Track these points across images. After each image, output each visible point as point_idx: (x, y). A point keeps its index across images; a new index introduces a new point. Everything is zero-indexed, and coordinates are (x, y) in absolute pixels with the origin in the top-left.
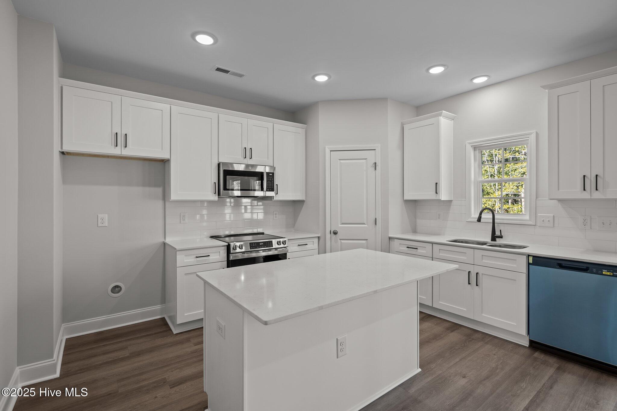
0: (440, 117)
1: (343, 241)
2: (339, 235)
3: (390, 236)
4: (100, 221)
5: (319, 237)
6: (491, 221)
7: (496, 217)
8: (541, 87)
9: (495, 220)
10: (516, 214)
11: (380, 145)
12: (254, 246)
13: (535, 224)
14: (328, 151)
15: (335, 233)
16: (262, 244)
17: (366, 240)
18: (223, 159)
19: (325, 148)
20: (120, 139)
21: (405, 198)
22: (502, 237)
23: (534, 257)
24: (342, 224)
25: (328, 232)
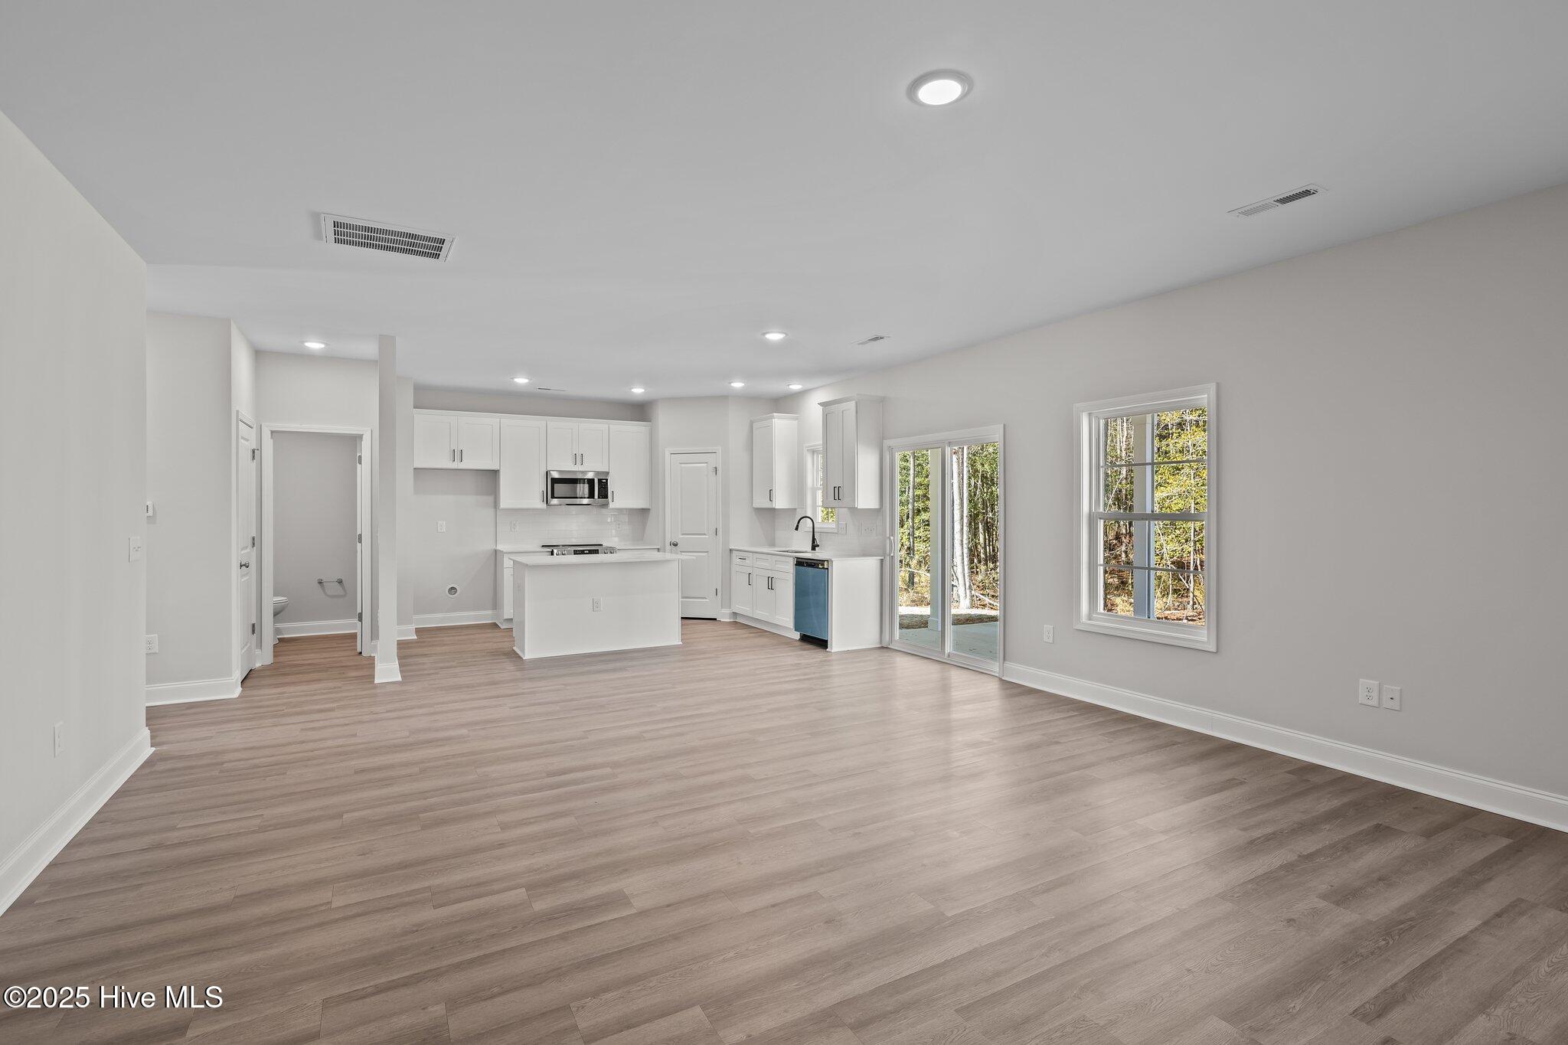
0: (774, 418)
2: (680, 547)
3: (731, 546)
4: (439, 527)
6: (811, 529)
7: (815, 525)
9: (815, 529)
11: (720, 448)
13: (837, 532)
14: (667, 455)
15: (676, 545)
16: (587, 551)
17: (706, 552)
18: (553, 467)
19: (663, 450)
20: (457, 455)
21: (754, 506)
22: (818, 546)
23: (797, 558)
24: (683, 534)
25: (668, 544)
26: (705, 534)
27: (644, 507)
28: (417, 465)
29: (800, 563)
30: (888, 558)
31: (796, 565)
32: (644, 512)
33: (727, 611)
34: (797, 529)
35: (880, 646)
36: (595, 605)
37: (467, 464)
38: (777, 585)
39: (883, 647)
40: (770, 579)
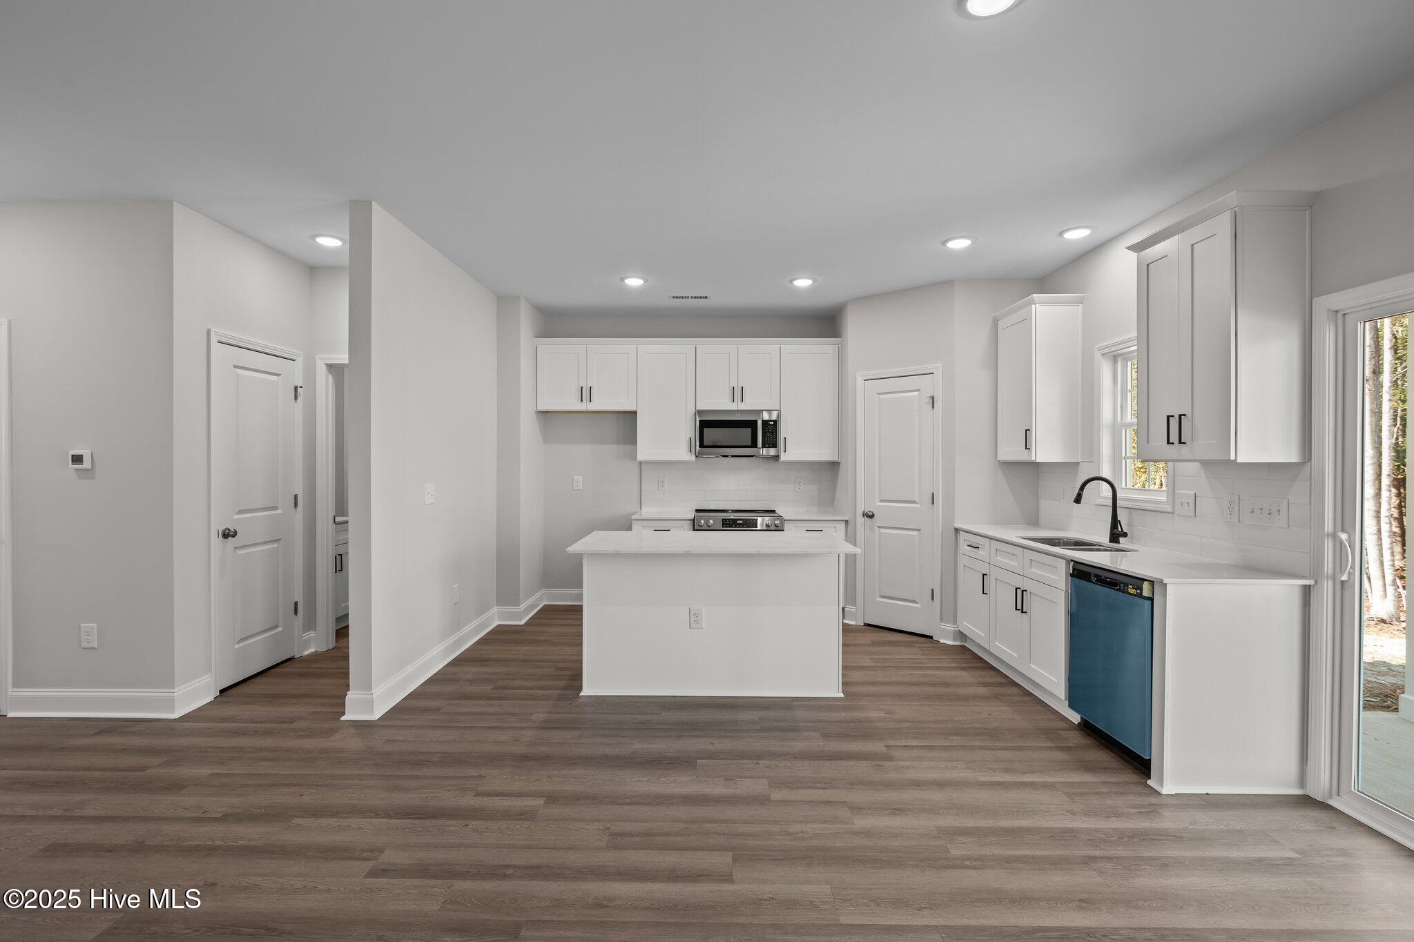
0: (1034, 306)
1: (883, 530)
2: (878, 520)
3: (957, 525)
4: (575, 483)
5: (846, 521)
6: (1110, 502)
7: (1119, 495)
8: (1128, 248)
9: (1118, 502)
10: (1155, 491)
11: (941, 365)
12: (728, 524)
13: (1171, 511)
14: (860, 381)
15: (872, 516)
16: (741, 522)
17: (919, 530)
18: (702, 406)
19: (856, 376)
20: (586, 393)
21: (1001, 457)
22: (1125, 535)
23: (1076, 562)
24: (882, 501)
25: (860, 513)
26: (914, 502)
27: (832, 459)
28: (542, 407)
29: (1080, 573)
30: (1327, 587)
31: (1072, 575)
32: (834, 466)
33: (950, 627)
34: (1078, 500)
35: (1297, 792)
36: (693, 618)
37: (600, 403)
38: (1032, 604)
39: (1306, 801)
40: (1020, 595)
